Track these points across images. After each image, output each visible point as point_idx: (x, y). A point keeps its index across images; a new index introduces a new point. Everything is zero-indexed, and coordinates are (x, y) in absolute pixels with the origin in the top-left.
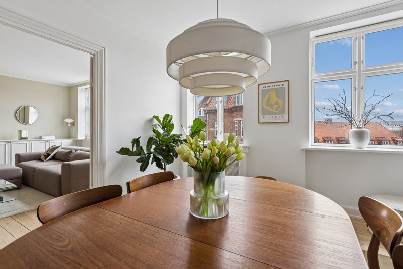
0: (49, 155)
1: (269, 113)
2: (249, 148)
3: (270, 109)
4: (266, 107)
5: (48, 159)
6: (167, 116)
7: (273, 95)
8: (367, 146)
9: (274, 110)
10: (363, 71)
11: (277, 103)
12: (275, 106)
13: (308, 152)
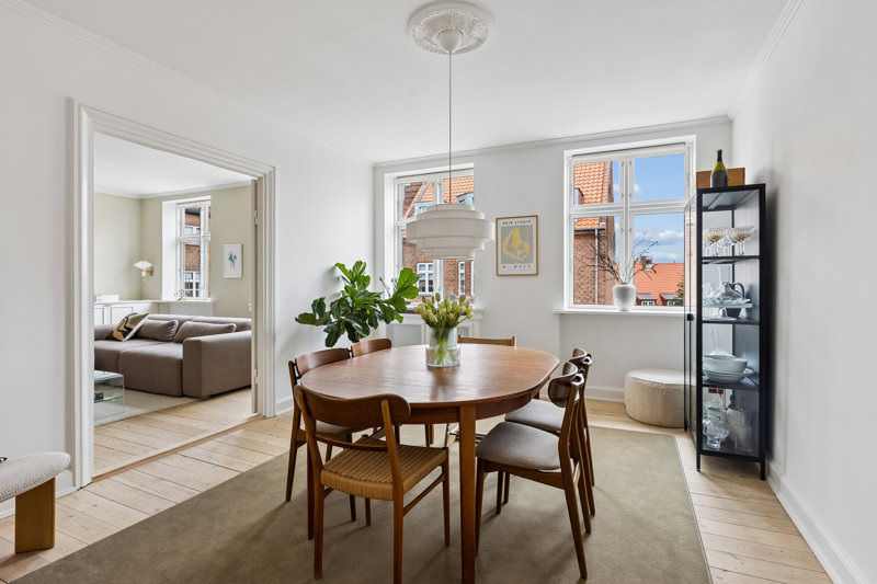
0: (130, 330)
1: (511, 261)
2: (483, 313)
3: (513, 256)
4: (507, 253)
5: (128, 337)
6: (359, 264)
7: (517, 234)
8: (632, 308)
9: (518, 258)
10: (631, 207)
11: (521, 247)
12: (520, 252)
13: (563, 316)
